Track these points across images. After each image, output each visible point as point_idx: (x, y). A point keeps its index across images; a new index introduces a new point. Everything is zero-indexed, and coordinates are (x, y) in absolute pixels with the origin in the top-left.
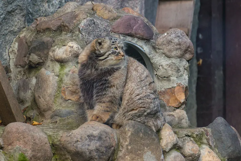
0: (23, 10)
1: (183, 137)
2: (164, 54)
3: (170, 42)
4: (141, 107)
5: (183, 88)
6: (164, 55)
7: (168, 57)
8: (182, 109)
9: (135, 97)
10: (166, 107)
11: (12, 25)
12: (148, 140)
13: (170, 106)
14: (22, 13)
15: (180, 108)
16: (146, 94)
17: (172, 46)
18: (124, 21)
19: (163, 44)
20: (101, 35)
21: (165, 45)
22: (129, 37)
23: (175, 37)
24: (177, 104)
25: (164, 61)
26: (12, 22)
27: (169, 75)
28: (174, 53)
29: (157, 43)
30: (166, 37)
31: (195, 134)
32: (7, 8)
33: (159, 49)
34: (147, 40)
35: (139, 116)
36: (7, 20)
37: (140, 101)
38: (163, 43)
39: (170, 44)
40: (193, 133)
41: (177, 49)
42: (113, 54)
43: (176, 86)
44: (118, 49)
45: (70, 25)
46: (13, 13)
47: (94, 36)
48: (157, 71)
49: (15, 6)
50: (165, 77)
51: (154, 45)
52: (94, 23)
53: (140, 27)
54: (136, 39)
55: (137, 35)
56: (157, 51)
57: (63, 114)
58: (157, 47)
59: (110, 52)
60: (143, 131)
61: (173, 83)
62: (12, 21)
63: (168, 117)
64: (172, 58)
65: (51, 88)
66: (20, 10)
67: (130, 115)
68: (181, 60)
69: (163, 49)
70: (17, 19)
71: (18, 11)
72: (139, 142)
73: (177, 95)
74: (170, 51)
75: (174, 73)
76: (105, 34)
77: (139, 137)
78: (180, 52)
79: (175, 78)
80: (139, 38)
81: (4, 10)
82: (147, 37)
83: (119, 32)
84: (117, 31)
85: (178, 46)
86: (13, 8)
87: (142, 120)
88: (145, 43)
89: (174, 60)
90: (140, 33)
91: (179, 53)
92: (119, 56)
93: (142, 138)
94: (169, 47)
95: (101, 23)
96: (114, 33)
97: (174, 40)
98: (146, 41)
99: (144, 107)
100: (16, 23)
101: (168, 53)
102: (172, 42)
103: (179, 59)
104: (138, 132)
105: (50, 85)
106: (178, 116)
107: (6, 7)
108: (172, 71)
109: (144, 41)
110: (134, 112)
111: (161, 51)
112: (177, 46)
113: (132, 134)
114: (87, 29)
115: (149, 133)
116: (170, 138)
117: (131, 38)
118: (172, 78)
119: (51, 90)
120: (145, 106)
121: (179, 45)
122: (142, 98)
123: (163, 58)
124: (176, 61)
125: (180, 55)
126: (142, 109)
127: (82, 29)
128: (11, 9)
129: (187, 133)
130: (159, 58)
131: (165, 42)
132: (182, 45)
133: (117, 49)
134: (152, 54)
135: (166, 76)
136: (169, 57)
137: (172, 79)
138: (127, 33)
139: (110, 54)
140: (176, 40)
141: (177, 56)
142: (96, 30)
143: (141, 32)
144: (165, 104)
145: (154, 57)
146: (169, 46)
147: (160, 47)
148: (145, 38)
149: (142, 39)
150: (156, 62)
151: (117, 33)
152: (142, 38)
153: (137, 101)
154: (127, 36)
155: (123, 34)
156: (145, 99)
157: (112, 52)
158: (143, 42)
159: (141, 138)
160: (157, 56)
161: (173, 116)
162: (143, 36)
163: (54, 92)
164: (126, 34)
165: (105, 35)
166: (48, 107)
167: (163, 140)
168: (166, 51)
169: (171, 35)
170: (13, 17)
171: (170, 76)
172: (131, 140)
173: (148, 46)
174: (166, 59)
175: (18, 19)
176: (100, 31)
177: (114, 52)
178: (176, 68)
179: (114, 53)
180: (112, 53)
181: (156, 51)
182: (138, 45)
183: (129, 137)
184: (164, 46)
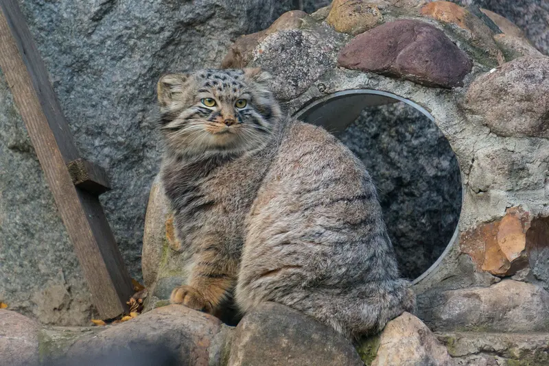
0: (234, 19)
1: (469, 354)
2: (487, 125)
3: (500, 92)
4: (289, 266)
5: (523, 221)
6: (488, 130)
7: (498, 136)
8: (520, 279)
9: (273, 235)
10: (476, 274)
11: (202, 59)
12: (309, 357)
13: (484, 271)
14: (231, 26)
15: (513, 277)
16: (307, 230)
17: (509, 103)
18: (379, 35)
19: (481, 98)
20: (306, 74)
21: (488, 100)
22: (388, 79)
23: (517, 79)
24: (501, 264)
25: (485, 144)
26: (201, 53)
27: (487, 184)
28: (513, 124)
29: (467, 94)
30: (490, 79)
31: (516, 349)
32: (177, 12)
33: (473, 112)
34: (440, 86)
35: (287, 291)
36: (183, 46)
37: (286, 249)
38: (482, 95)
39: (501, 98)
40: (511, 345)
41: (522, 112)
42: (201, 116)
43: (502, 213)
44: (219, 103)
45: (246, 50)
46: (202, 28)
47: (287, 78)
48: (468, 175)
49: (205, 7)
50: (480, 191)
51: (460, 100)
52: (298, 44)
53: (419, 52)
54: (408, 86)
55: (408, 73)
56: (469, 117)
57: (166, 289)
58: (466, 106)
59: (192, 111)
60: (291, 330)
61: (495, 206)
62: (201, 48)
63: (465, 300)
64: (509, 136)
65: (152, 220)
66: (225, 18)
67: (263, 287)
68: (533, 144)
69: (482, 111)
70: (215, 42)
71: (218, 22)
72: (275, 361)
73: (502, 240)
74: (501, 116)
75: (500, 179)
76: (319, 70)
77: (276, 346)
78: (529, 120)
79: (503, 193)
80: (416, 83)
81: (168, 19)
82: (437, 80)
83: (359, 66)
84: (352, 62)
85: (525, 105)
86: (197, 12)
87: (295, 300)
88: (438, 95)
89: (511, 144)
90: (415, 69)
91: (526, 122)
92: (217, 124)
93: (286, 351)
94: (500, 106)
95: (317, 42)
96: (346, 67)
97: (513, 87)
98: (438, 90)
99: (298, 266)
100: (212, 55)
101: (496, 124)
102: (507, 93)
103: (527, 141)
104: (275, 334)
105: (152, 211)
106: (494, 299)
107: (174, 9)
108: (493, 172)
109: (434, 91)
110: (269, 279)
111: (478, 117)
112: (523, 103)
113: (254, 339)
114: (274, 58)
115: (316, 337)
116: (401, 353)
117: (393, 83)
118: (493, 193)
119: (152, 225)
120: (299, 262)
121: (528, 100)
122: (292, 242)
123: (482, 137)
124: (519, 146)
125: (530, 130)
126: (291, 270)
127: (258, 59)
128: (190, 15)
129: (491, 344)
130: (473, 138)
131: (487, 93)
132: (535, 101)
133: (216, 105)
134: (452, 126)
135: (482, 188)
136: (501, 135)
137: (492, 196)
138: (380, 67)
139: (191, 117)
140: (519, 88)
141: (523, 133)
142: (297, 62)
143: (418, 66)
144: (472, 266)
145: (459, 136)
146: (499, 102)
147: (474, 107)
148: (430, 80)
149: (423, 83)
150: (462, 148)
151: (354, 69)
152: (423, 81)
153: (276, 249)
154: (382, 77)
155: (370, 71)
156: (302, 245)
157: (196, 110)
158: (431, 94)
159: (283, 350)
160: (466, 134)
161: (478, 297)
162: (424, 76)
163: (159, 230)
164: (377, 71)
165: (318, 75)
166: (151, 271)
167: (378, 361)
168: (490, 117)
169: (506, 74)
170: (202, 39)
171: (488, 187)
172: (248, 354)
173: (447, 104)
174: (492, 140)
175: (221, 44)
176: (308, 64)
177: (204, 111)
178: (506, 166)
179: (203, 113)
180: (197, 113)
181: (465, 118)
182: (414, 102)
183: (244, 346)
184: (485, 104)
